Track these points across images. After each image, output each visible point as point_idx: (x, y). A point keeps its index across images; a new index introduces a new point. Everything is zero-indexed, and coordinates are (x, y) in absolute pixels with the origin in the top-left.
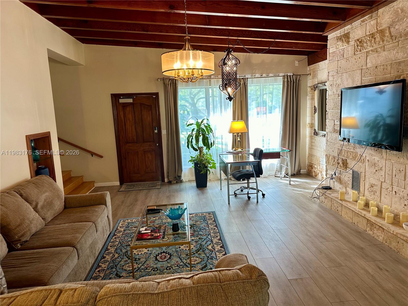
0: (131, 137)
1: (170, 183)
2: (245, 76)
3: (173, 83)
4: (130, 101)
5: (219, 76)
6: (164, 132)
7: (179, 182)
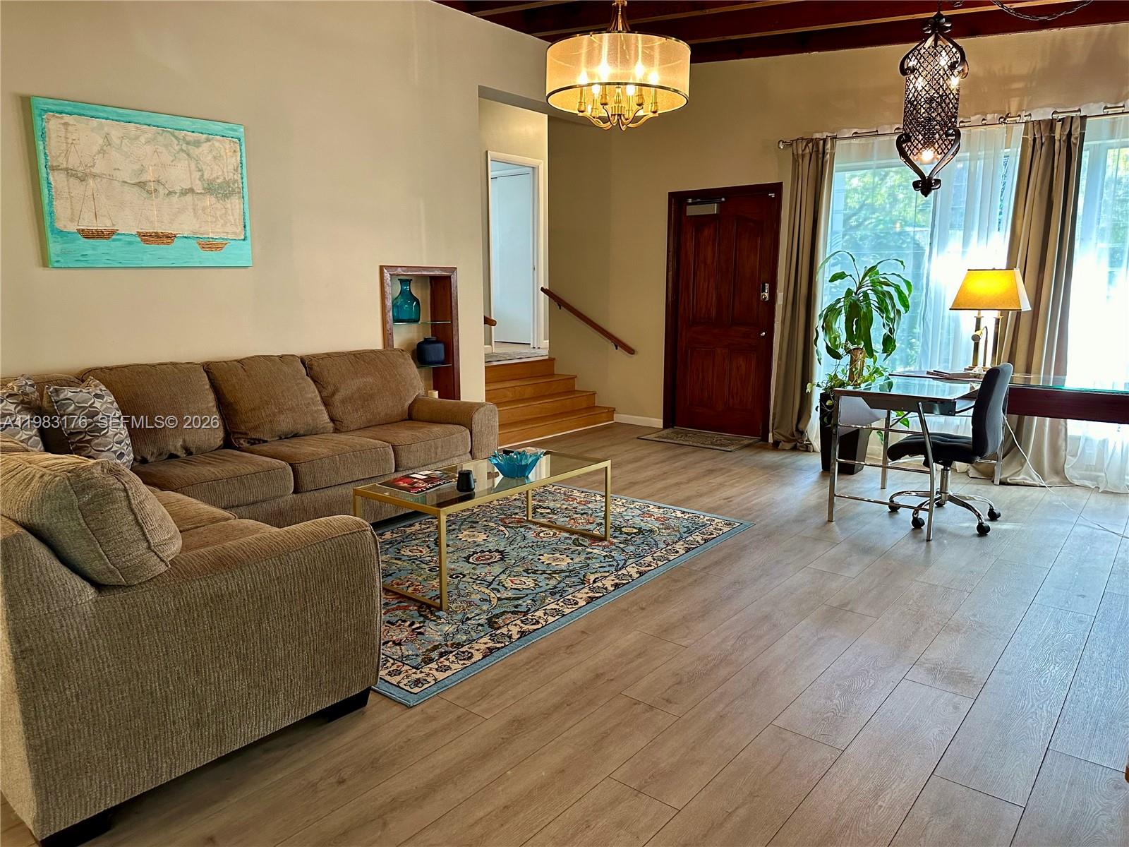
0: (703, 311)
1: (776, 446)
2: (1080, 110)
3: (818, 151)
4: (713, 209)
5: (973, 118)
6: (780, 296)
7: (802, 449)
